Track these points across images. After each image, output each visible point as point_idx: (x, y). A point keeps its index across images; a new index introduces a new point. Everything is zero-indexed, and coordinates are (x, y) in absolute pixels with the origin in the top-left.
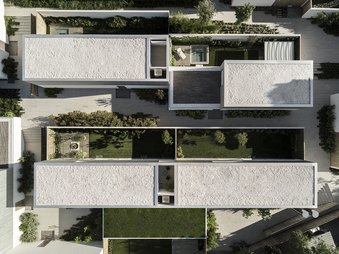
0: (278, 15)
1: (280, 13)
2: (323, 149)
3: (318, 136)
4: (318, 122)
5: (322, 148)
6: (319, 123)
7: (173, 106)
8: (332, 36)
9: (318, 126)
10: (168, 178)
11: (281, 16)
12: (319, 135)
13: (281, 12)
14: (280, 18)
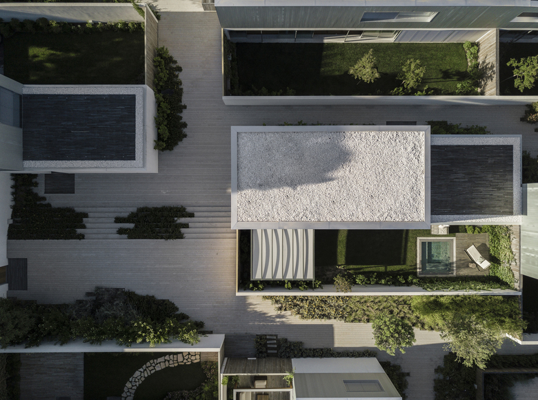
0: (274, 339)
1: (270, 344)
2: (174, 59)
4: (185, 116)
5: (175, 62)
6: (181, 115)
8: (160, 296)
9: (185, 107)
11: (268, 337)
12: (182, 89)
13: (268, 346)
14: (270, 334)
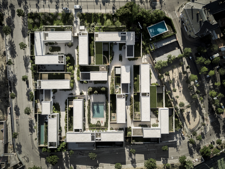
3: (134, 61)
7: (129, 93)
10: (144, 94)
